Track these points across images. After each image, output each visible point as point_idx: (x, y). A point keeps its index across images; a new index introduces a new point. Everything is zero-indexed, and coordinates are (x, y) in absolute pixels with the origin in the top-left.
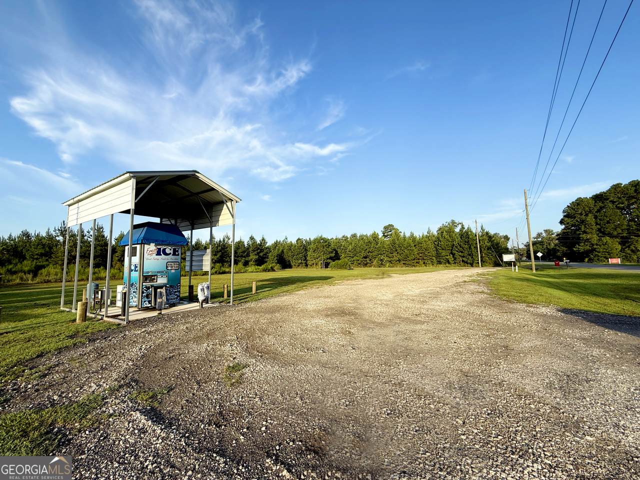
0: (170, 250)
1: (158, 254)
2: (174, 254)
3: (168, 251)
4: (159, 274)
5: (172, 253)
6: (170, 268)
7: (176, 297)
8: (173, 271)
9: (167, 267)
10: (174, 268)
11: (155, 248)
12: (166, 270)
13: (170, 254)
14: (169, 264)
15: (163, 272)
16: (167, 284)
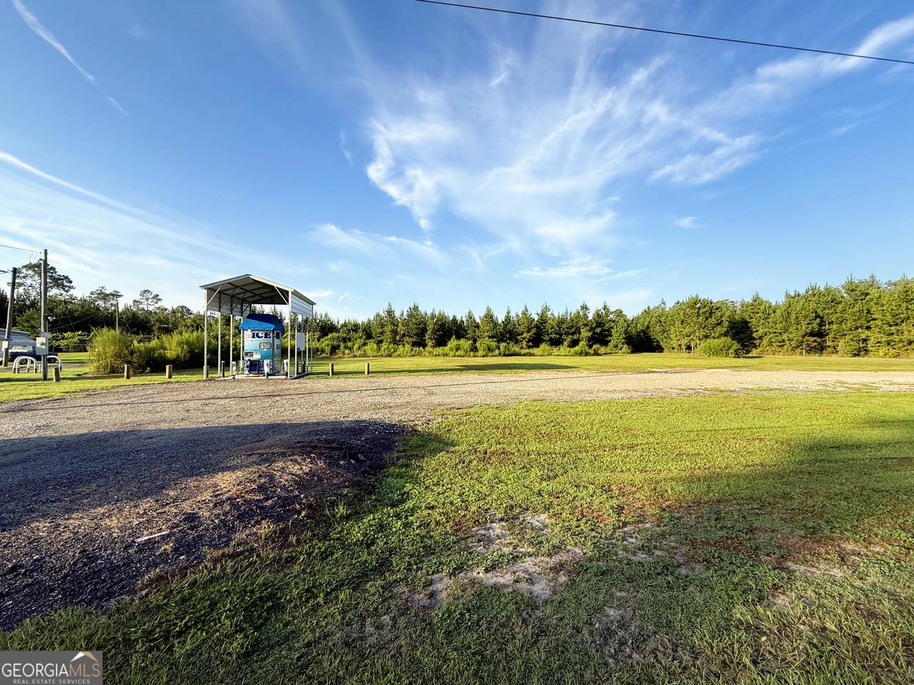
0: (263, 334)
1: (253, 337)
2: (266, 337)
3: (260, 335)
4: (254, 352)
5: (264, 336)
8: (266, 350)
9: (260, 347)
10: (266, 347)
11: (251, 333)
13: (262, 337)
14: (262, 345)
15: (257, 350)
16: (257, 359)
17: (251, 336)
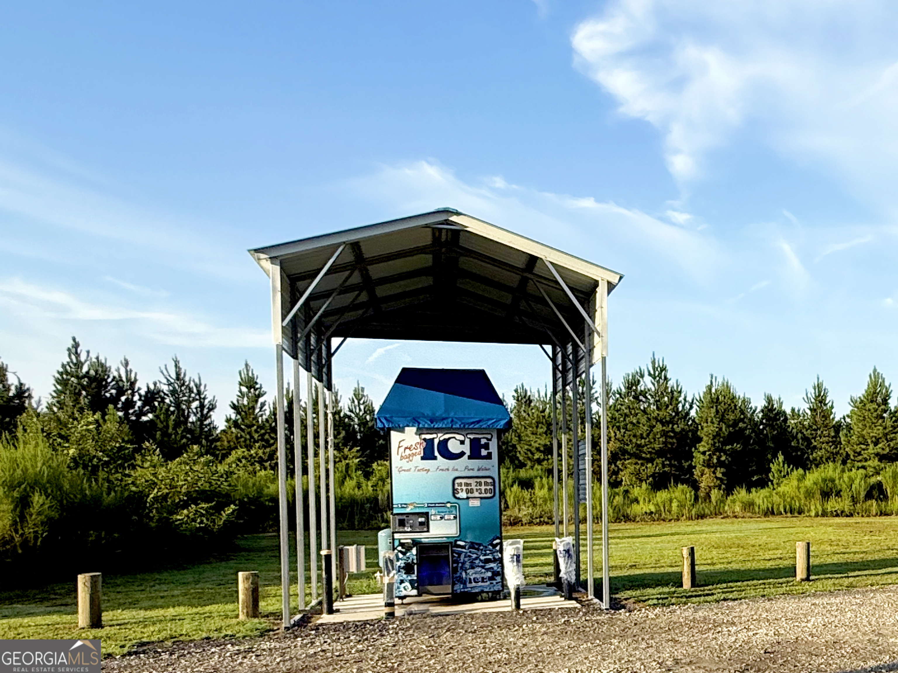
0: (462, 442)
1: (428, 455)
2: (475, 455)
3: (454, 447)
4: (432, 511)
5: (468, 453)
6: (463, 495)
7: (489, 574)
8: (476, 503)
9: (455, 491)
10: (476, 494)
11: (417, 439)
12: (455, 500)
13: (462, 454)
14: (460, 484)
15: (443, 505)
16: (460, 538)
17: (420, 451)
